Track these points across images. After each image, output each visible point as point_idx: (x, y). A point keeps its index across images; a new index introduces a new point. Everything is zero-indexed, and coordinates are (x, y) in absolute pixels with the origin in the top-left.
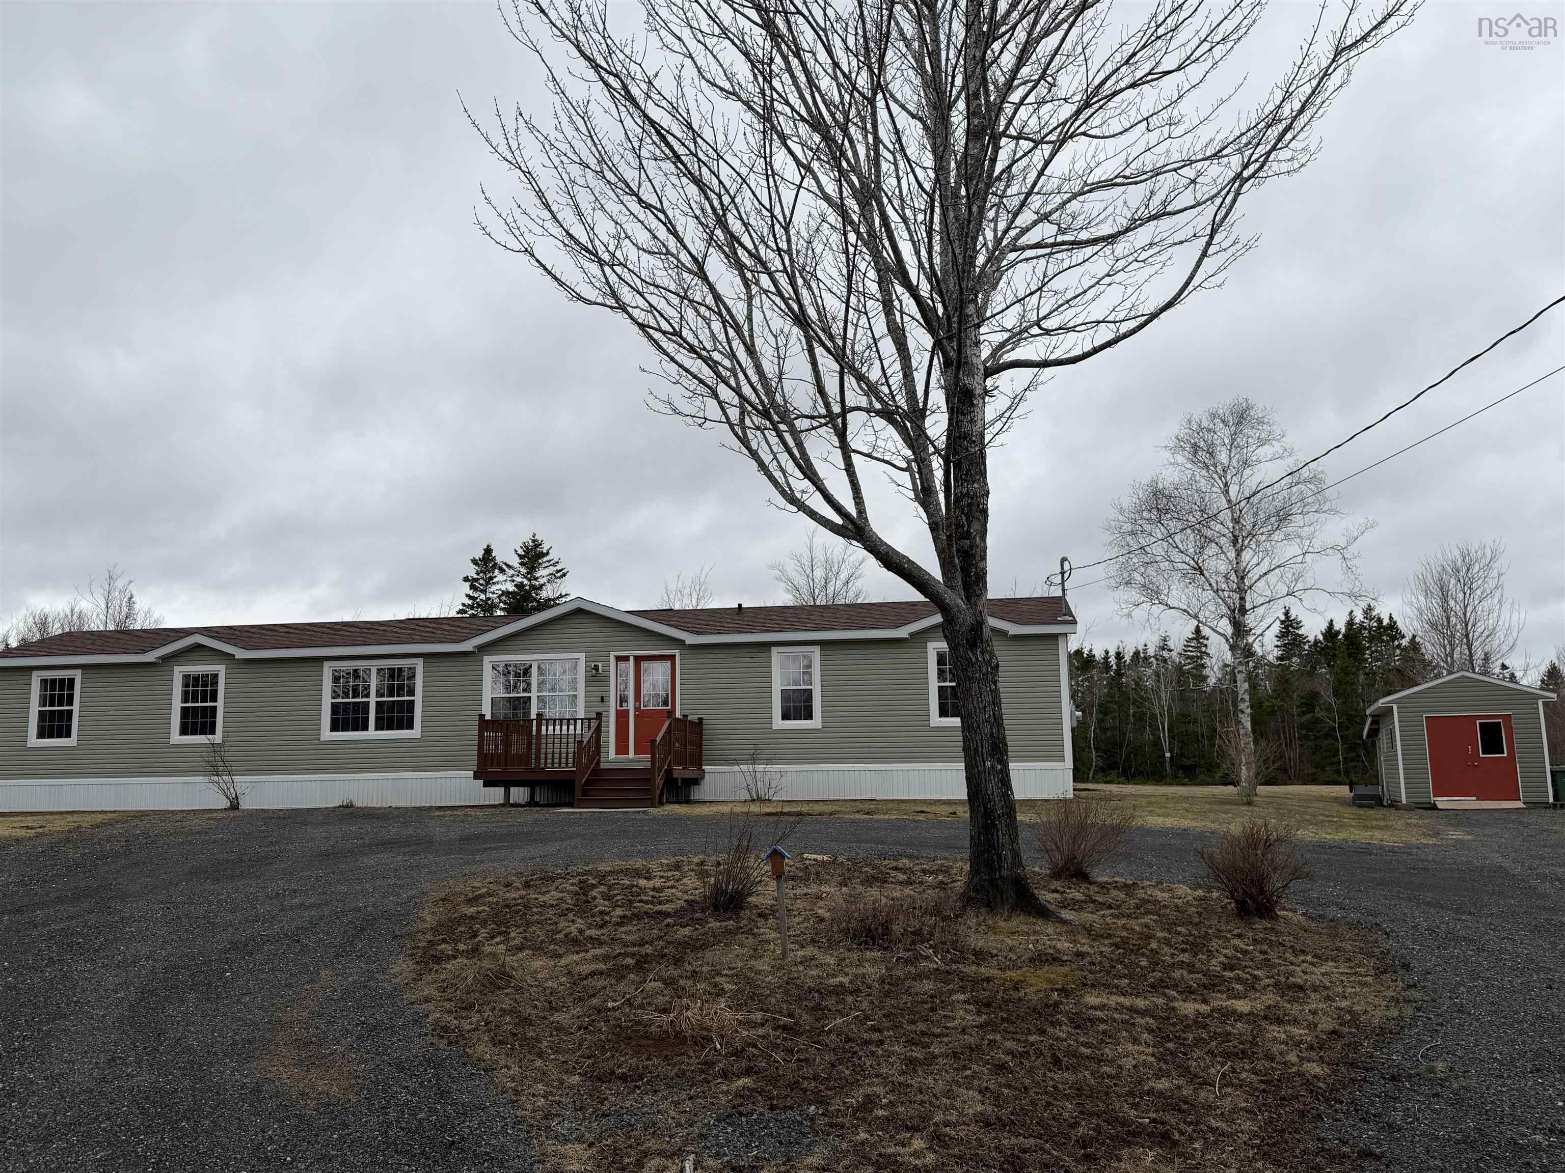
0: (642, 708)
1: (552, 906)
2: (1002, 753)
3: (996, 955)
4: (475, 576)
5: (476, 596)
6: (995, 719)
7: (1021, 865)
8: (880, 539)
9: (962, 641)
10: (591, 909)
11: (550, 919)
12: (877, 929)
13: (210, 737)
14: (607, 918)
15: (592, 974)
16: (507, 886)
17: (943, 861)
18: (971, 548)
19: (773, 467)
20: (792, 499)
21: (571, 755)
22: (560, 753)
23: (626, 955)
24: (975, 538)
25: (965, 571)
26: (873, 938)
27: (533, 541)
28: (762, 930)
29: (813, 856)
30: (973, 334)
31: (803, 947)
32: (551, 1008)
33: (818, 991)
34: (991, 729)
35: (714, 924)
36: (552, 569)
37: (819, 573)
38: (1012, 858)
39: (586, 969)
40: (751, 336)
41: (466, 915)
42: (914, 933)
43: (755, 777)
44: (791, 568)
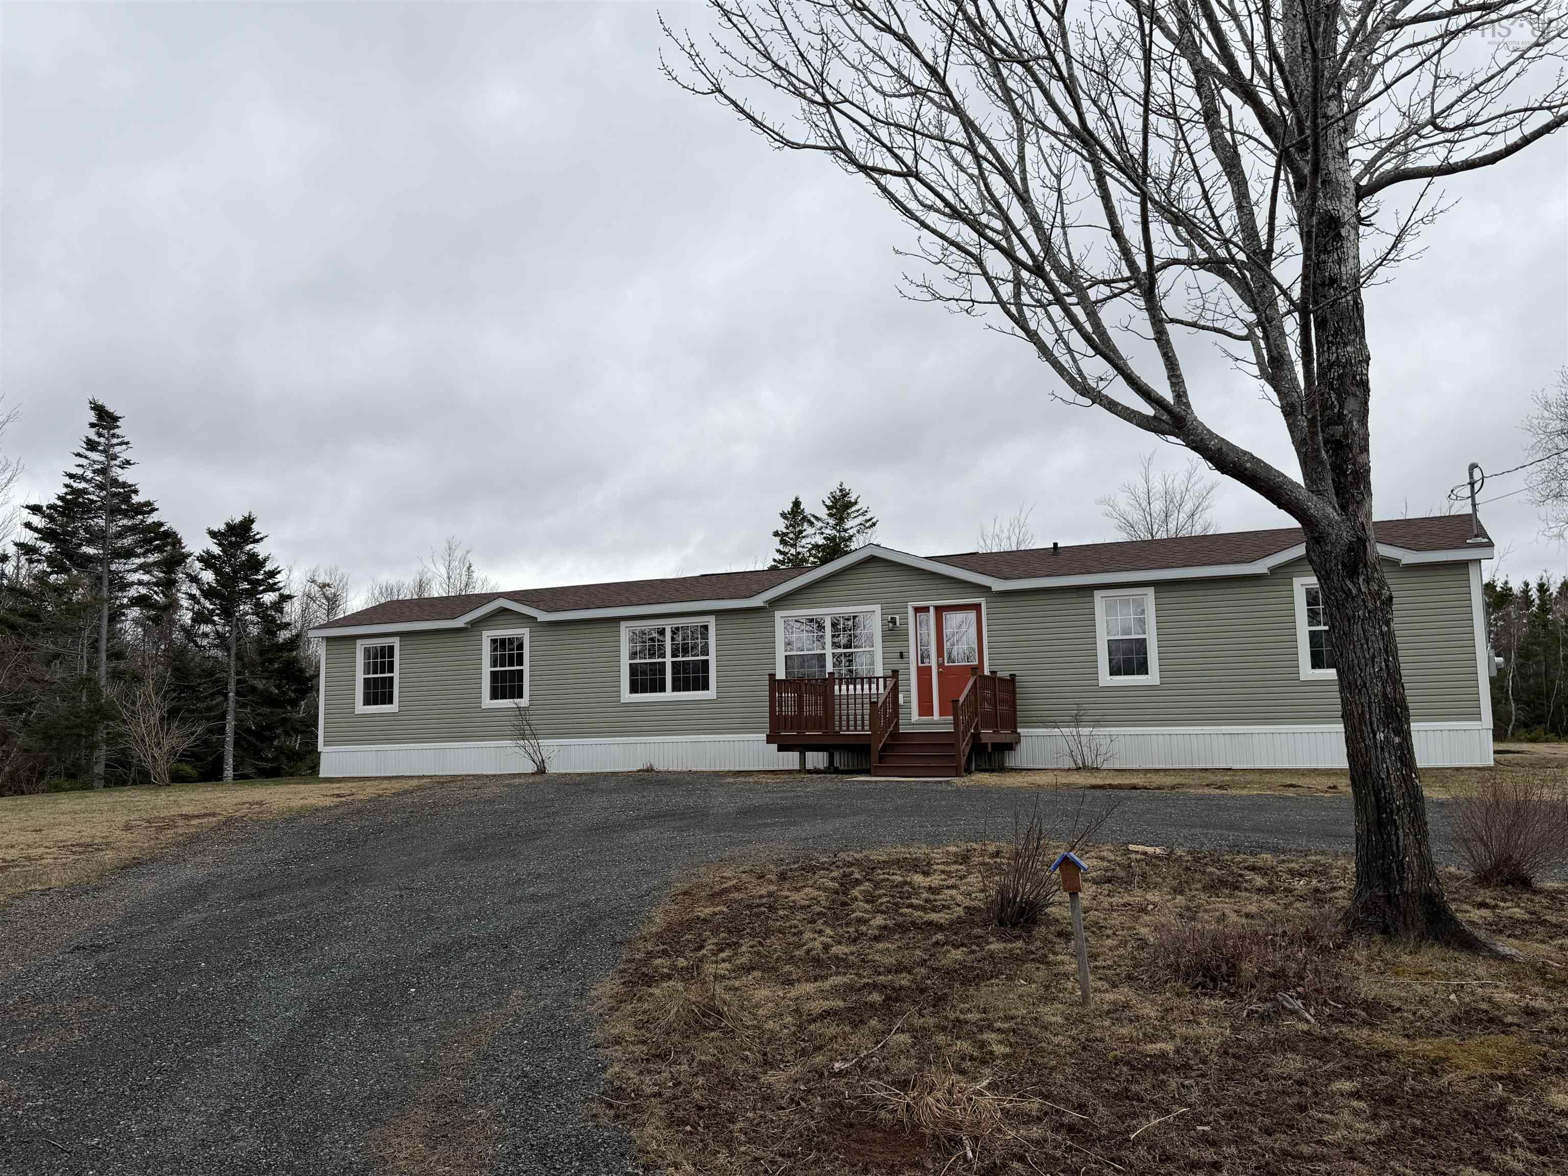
0: (946, 664)
1: (803, 907)
2: (1400, 720)
3: (1399, 1009)
4: (785, 531)
5: (787, 550)
6: (1389, 673)
7: (1432, 875)
8: (1208, 430)
9: (1336, 565)
10: (848, 915)
11: (796, 927)
12: (1218, 967)
13: (517, 700)
14: (863, 928)
15: (826, 1014)
16: (760, 877)
17: (1318, 857)
18: (1346, 436)
19: (1059, 352)
20: (1084, 389)
21: (867, 717)
22: (855, 715)
23: (875, 986)
24: (1351, 422)
25: (1338, 469)
26: (1214, 979)
27: (841, 490)
28: (1060, 958)
29: (1141, 848)
30: (1337, 141)
31: (1114, 986)
32: (766, 1062)
33: (1128, 1063)
34: (1384, 687)
35: (995, 946)
36: (861, 519)
37: (1158, 506)
38: (1419, 866)
39: (817, 1006)
40: (1024, 179)
41: (698, 919)
42: (1273, 976)
43: (1080, 743)
44: (1124, 503)
